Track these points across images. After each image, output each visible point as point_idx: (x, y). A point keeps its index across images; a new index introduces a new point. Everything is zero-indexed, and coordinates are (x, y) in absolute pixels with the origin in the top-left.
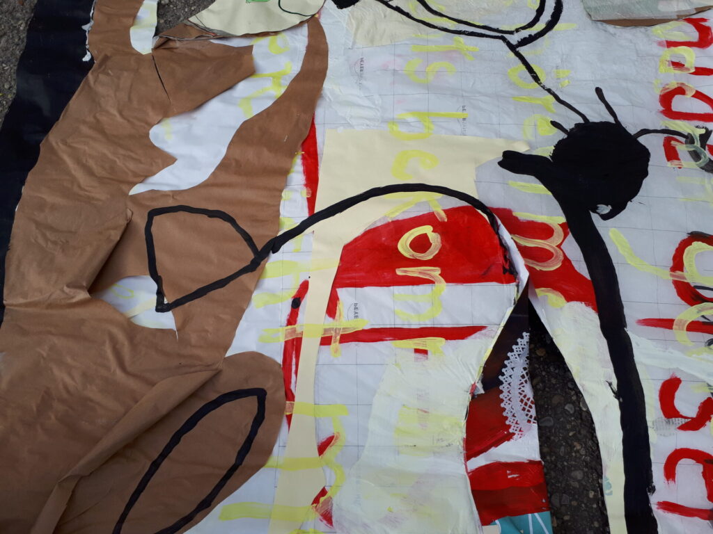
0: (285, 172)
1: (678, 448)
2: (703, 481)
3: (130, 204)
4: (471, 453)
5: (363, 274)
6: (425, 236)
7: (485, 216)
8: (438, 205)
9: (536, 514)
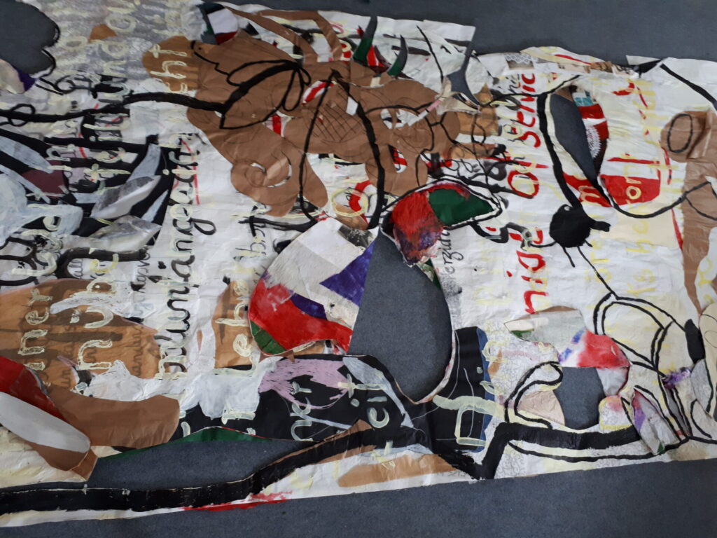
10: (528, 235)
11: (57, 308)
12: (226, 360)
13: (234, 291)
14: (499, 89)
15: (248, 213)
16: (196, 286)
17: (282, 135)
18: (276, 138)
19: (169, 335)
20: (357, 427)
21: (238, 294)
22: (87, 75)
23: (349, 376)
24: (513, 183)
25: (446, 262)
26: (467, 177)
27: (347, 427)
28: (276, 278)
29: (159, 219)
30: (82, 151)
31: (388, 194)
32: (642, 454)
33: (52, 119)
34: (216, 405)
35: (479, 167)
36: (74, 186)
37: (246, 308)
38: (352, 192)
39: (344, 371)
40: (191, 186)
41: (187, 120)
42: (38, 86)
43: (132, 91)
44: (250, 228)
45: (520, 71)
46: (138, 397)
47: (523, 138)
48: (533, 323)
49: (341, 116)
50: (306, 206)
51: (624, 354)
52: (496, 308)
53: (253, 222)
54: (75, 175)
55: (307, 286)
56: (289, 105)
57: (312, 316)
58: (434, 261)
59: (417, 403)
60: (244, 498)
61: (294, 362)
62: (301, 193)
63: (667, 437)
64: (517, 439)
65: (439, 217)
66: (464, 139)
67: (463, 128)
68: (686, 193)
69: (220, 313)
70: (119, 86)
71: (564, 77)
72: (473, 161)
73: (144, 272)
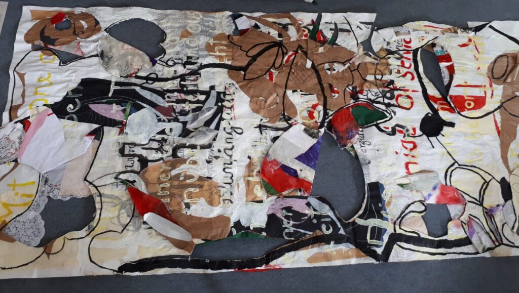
5: (480, 99)
10: (407, 130)
11: (174, 173)
12: (251, 198)
13: (253, 163)
14: (390, 48)
15: (258, 122)
16: (235, 161)
17: (274, 81)
18: (271, 83)
19: (224, 185)
20: (316, 233)
21: (255, 164)
22: (180, 56)
23: (311, 207)
24: (398, 101)
25: (361, 146)
26: (372, 99)
27: (311, 233)
28: (273, 156)
29: (217, 128)
30: (180, 95)
31: (329, 110)
32: (473, 252)
33: (166, 80)
34: (247, 220)
35: (379, 93)
36: (178, 113)
37: (259, 172)
38: (310, 109)
39: (308, 204)
40: (231, 110)
41: (228, 77)
42: (158, 63)
43: (201, 64)
44: (259, 130)
45: (403, 37)
46: (212, 216)
47: (404, 76)
48: (410, 180)
49: (303, 70)
50: (287, 118)
51: (463, 197)
52: (389, 172)
53: (260, 127)
54: (178, 107)
55: (288, 160)
56: (277, 65)
57: (291, 175)
58: (355, 146)
59: (347, 222)
60: (261, 266)
61: (283, 199)
62: (284, 111)
63: (488, 243)
64: (401, 242)
65: (357, 122)
66: (370, 78)
67: (370, 72)
68: (502, 103)
69: (247, 174)
70: (196, 61)
71: (429, 38)
72: (375, 90)
73: (211, 154)
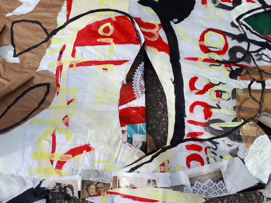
0: (60, 6)
1: (195, 101)
2: (204, 113)
3: (6, 20)
4: (121, 103)
5: (85, 41)
6: (108, 27)
7: (129, 19)
8: (113, 15)
9: (141, 124)
26: (267, 49)
35: (255, 58)
45: (206, 169)
72: (261, 64)
